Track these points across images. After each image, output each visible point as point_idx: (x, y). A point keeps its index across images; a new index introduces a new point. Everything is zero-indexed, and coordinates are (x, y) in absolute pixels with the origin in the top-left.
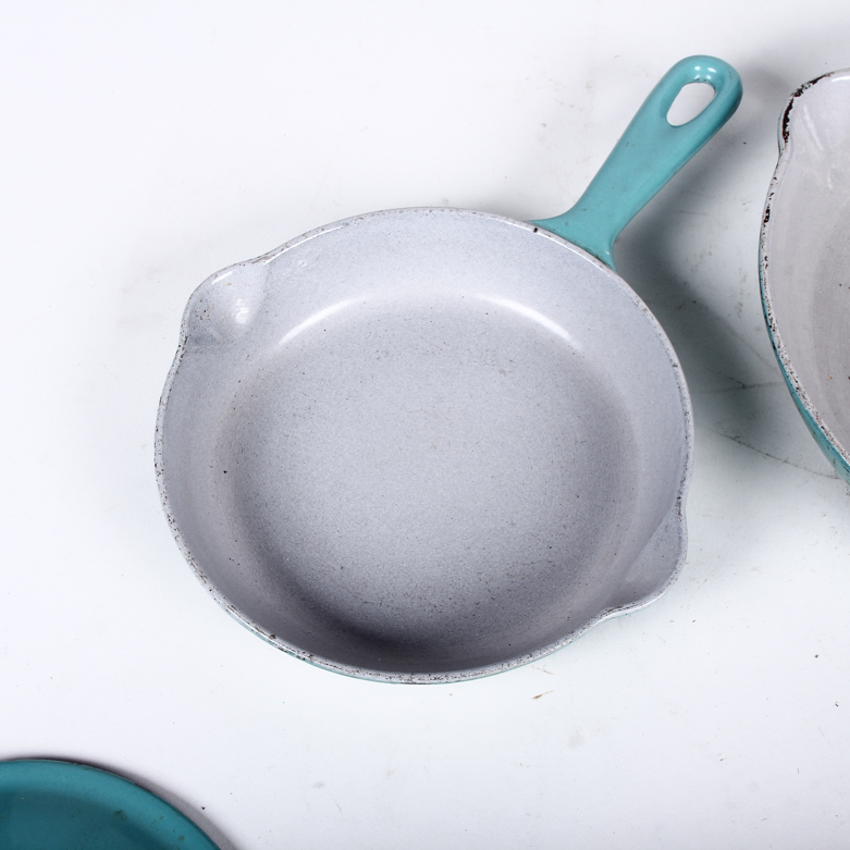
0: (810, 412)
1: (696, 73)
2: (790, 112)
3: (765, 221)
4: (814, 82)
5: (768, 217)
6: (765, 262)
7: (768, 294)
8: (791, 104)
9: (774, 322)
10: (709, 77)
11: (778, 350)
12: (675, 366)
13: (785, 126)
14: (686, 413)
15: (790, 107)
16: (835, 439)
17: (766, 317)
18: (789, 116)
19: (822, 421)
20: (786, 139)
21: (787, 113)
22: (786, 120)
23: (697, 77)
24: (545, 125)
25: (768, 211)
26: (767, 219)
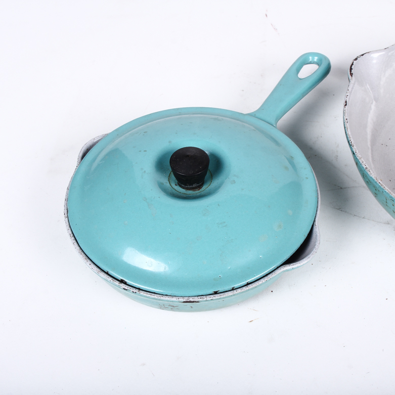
1: (310, 59)
2: (353, 66)
4: (362, 55)
5: (346, 104)
6: (347, 121)
7: (349, 132)
9: (353, 143)
11: (355, 154)
13: (351, 71)
15: (352, 64)
17: (349, 142)
18: (352, 68)
19: (379, 180)
21: (351, 66)
23: (310, 61)
24: (243, 91)
25: (346, 102)
26: (346, 105)
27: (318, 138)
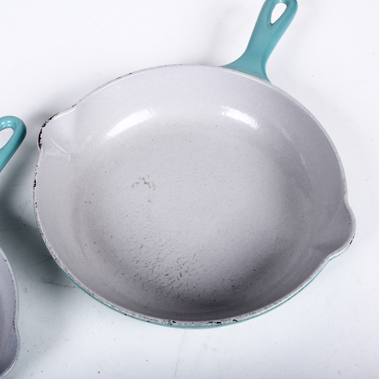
0: (62, 268)
1: (3, 125)
2: (41, 135)
3: (34, 186)
4: (51, 119)
5: (35, 184)
6: (36, 205)
8: (41, 131)
9: (42, 231)
10: (9, 125)
11: (46, 243)
12: (5, 261)
13: (39, 141)
14: (13, 281)
15: (41, 132)
16: (75, 278)
18: (41, 137)
19: (68, 271)
20: (40, 147)
22: (40, 138)
23: (4, 127)
25: (35, 182)
27: (26, 203)
